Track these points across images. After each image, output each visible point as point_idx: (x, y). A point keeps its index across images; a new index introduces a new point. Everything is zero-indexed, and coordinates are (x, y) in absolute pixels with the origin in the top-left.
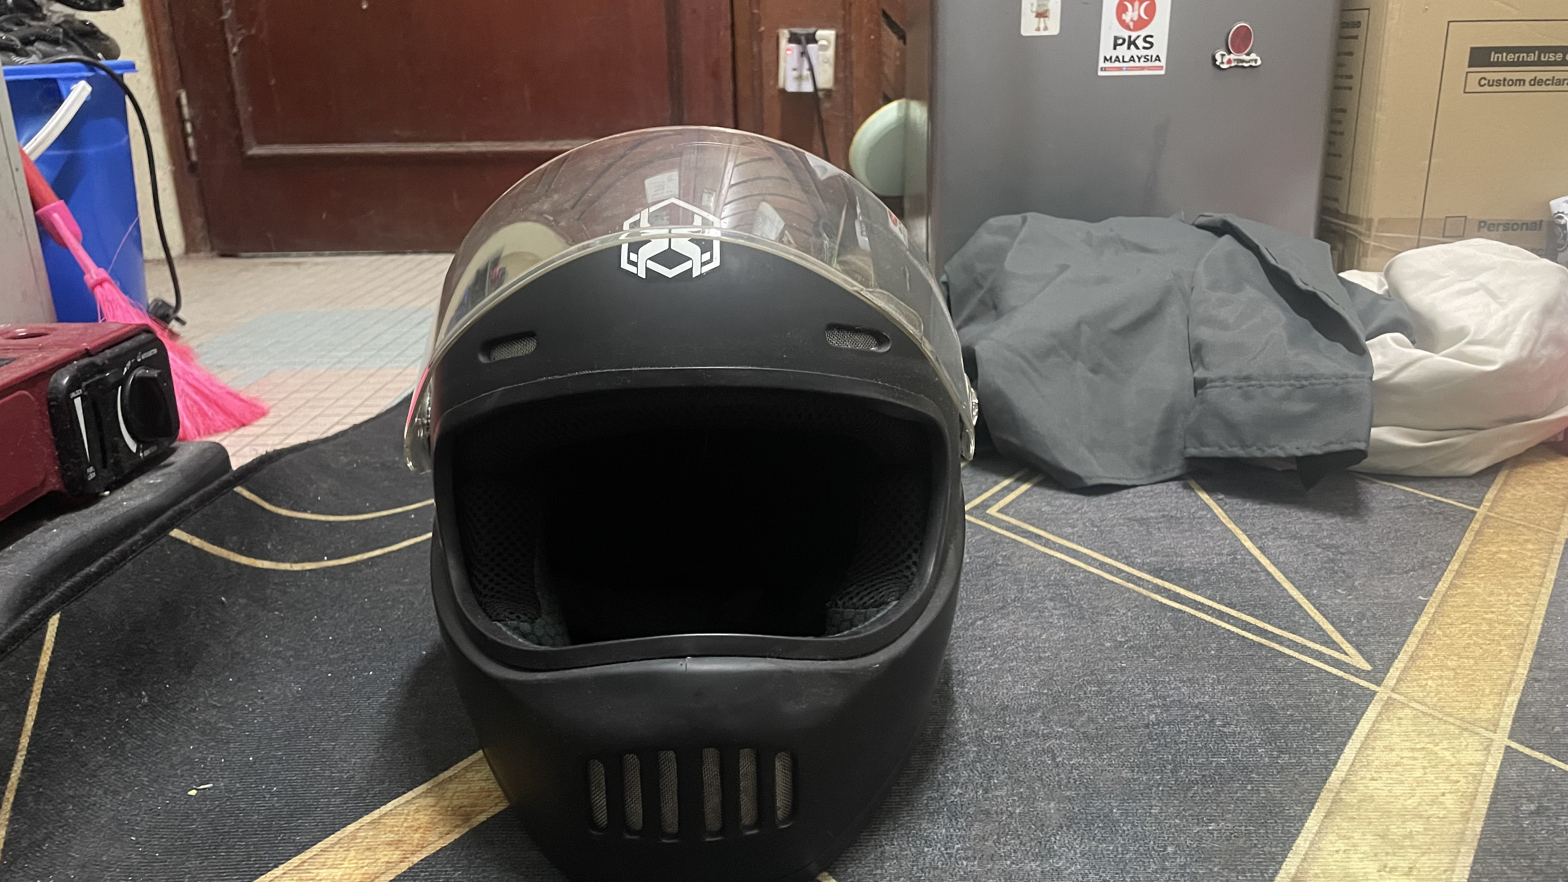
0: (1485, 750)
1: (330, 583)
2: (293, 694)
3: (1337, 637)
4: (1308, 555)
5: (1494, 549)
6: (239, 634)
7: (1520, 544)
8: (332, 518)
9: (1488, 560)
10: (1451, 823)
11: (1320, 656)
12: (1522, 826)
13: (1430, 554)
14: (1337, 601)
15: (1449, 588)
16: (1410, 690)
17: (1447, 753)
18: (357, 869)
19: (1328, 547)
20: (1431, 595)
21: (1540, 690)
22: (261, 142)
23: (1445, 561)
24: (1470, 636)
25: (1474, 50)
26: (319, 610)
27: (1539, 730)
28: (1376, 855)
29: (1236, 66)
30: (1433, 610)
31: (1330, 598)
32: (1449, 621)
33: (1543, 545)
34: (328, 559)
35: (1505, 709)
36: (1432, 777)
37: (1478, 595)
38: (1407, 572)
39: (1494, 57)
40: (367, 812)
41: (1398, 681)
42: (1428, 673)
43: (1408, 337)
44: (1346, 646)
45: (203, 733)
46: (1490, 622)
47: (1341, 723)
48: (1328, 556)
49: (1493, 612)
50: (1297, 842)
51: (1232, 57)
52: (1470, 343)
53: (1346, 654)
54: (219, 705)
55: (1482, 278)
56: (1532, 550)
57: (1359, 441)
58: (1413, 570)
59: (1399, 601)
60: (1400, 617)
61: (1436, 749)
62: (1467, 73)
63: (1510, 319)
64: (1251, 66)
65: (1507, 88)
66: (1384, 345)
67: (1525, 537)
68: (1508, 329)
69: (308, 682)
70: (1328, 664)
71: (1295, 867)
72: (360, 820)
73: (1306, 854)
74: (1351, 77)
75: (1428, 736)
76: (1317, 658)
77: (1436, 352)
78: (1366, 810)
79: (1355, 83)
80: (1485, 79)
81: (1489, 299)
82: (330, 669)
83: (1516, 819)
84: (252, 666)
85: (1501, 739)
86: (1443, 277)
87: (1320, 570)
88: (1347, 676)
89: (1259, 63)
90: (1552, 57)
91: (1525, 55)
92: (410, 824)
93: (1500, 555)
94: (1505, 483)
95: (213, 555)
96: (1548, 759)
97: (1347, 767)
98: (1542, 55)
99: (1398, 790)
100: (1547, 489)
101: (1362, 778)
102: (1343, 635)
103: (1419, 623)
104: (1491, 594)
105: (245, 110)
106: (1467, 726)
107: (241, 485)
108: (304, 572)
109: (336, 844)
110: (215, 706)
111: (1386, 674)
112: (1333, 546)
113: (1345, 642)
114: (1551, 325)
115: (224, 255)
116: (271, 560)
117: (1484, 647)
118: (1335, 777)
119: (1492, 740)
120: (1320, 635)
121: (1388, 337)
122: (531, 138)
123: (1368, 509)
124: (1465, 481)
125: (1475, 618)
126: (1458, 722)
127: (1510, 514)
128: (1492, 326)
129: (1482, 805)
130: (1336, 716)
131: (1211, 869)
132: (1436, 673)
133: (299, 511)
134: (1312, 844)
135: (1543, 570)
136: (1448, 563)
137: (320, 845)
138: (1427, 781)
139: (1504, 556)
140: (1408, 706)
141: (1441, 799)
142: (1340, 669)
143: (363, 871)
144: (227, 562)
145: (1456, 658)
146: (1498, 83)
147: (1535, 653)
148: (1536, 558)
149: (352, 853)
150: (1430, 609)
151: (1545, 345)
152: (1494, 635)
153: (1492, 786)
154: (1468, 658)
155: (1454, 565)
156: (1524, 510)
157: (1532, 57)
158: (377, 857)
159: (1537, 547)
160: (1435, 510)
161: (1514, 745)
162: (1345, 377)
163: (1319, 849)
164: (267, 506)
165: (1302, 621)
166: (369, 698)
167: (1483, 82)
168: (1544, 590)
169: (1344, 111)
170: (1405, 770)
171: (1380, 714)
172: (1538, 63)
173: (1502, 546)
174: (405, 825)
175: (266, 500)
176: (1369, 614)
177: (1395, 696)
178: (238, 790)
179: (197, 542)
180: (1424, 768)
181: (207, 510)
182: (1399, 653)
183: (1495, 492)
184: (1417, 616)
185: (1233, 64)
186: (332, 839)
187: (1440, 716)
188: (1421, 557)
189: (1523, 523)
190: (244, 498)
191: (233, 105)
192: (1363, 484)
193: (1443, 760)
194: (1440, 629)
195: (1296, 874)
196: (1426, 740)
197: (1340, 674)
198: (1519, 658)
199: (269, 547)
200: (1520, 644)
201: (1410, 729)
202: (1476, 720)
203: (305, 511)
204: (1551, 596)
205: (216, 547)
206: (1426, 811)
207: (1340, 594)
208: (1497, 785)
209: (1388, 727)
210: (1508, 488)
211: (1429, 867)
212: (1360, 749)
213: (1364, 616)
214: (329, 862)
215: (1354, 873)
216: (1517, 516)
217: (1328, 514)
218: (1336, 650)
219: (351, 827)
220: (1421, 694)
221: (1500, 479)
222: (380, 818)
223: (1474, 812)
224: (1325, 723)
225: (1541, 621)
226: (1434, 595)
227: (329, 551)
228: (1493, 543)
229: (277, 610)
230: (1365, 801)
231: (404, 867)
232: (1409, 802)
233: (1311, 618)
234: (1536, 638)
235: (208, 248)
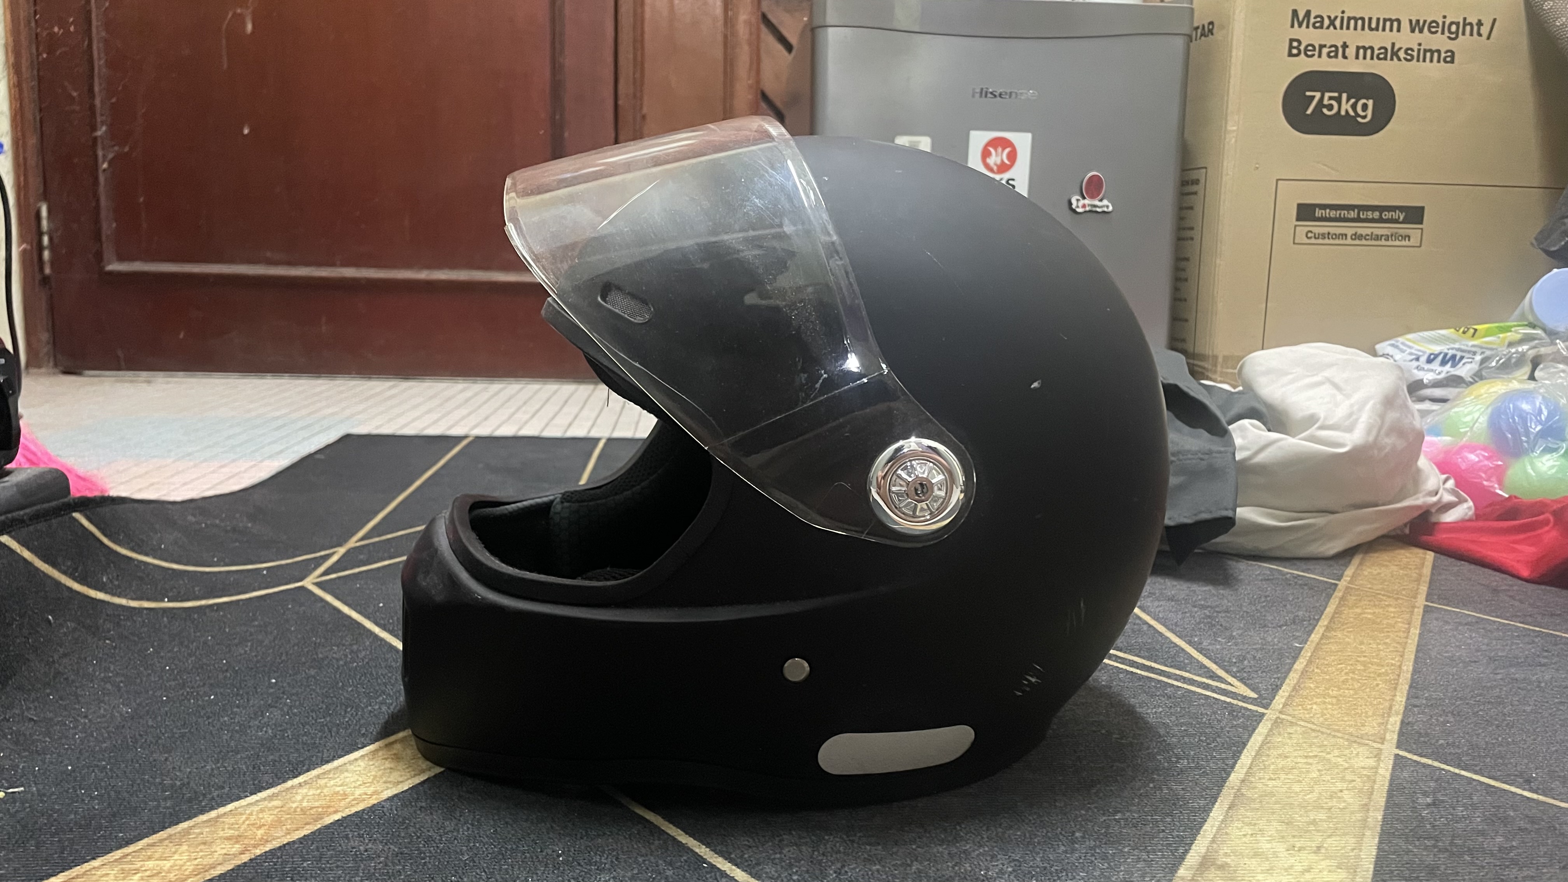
0: (1375, 757)
1: (169, 622)
2: (121, 715)
3: (1221, 673)
4: (1186, 612)
5: (1358, 610)
6: (65, 655)
7: (1382, 607)
8: (175, 566)
9: (1355, 619)
10: (1352, 813)
11: (1207, 687)
12: (1420, 815)
13: (1300, 613)
14: (1218, 647)
15: (1321, 639)
16: (1296, 712)
17: (1339, 759)
18: (189, 860)
19: (1203, 607)
20: (1306, 643)
21: (1419, 713)
22: (121, 258)
23: (1314, 619)
24: (1346, 674)
25: (1300, 206)
26: (156, 644)
27: (1424, 742)
28: (1283, 837)
29: (1090, 211)
30: (1309, 654)
31: (1210, 644)
32: (1326, 662)
33: (1403, 609)
34: (168, 601)
35: (1389, 727)
36: (1329, 778)
37: (1349, 643)
38: (1280, 627)
39: (1318, 213)
40: (202, 812)
41: (1284, 706)
42: (1312, 699)
43: (1264, 424)
44: (1230, 679)
45: (17, 743)
46: (1364, 664)
47: (1235, 737)
48: (1205, 613)
49: (1365, 656)
50: (1204, 828)
51: (1087, 202)
52: (1321, 428)
53: (1232, 685)
54: (35, 718)
55: (1327, 373)
56: (1394, 612)
57: (1227, 509)
58: (1286, 625)
59: (1275, 647)
60: (1280, 659)
61: (1328, 756)
62: (1296, 226)
63: (1355, 408)
64: (1104, 212)
65: (1331, 241)
66: (1243, 429)
67: (1386, 603)
68: (1354, 417)
69: (139, 705)
70: (1216, 693)
71: (1205, 848)
72: (194, 820)
73: (1215, 837)
74: (1192, 229)
75: (1320, 747)
76: (1204, 688)
77: (1293, 436)
78: (1268, 803)
79: (1196, 234)
80: (1311, 232)
81: (1335, 391)
82: (165, 693)
83: (1414, 809)
84: (77, 688)
85: (1390, 749)
86: (1291, 373)
87: (1199, 623)
88: (1235, 702)
89: (1111, 208)
90: (1370, 215)
91: (1346, 212)
92: (252, 822)
93: (1364, 616)
94: (1361, 564)
95: (43, 572)
96: (1436, 764)
97: (1245, 770)
98: (1361, 213)
99: (1297, 788)
100: (1402, 569)
101: (1260, 779)
102: (1227, 671)
103: (1297, 663)
104: (1362, 643)
105: (108, 227)
106: (1356, 740)
107: (80, 512)
108: (140, 610)
109: (165, 839)
110: (31, 720)
111: (1271, 701)
112: (1208, 607)
113: (1230, 677)
114: (1392, 416)
115: (67, 372)
116: (106, 593)
117: (1361, 681)
118: (1235, 777)
119: (1380, 750)
120: (1205, 672)
121: (1246, 422)
123: (1237, 580)
124: (1324, 562)
125: (1350, 660)
126: (1346, 737)
127: (1369, 586)
128: (1340, 412)
129: (1380, 799)
130: (1228, 732)
131: (1121, 851)
132: (1318, 700)
133: (140, 553)
134: (1219, 829)
135: (1407, 626)
136: (1318, 620)
137: (145, 841)
138: (1324, 781)
139: (1369, 616)
140: (1297, 724)
141: (1339, 794)
142: (1228, 697)
143: (196, 862)
144: (58, 584)
145: (1336, 689)
146: (1323, 236)
147: (1411, 687)
148: (1398, 618)
149: (185, 847)
150: (1306, 653)
151: (1387, 435)
152: (1370, 673)
153: (1387, 784)
154: (1348, 689)
155: (1324, 622)
156: (1382, 583)
157: (1353, 214)
158: (213, 850)
159: (1398, 609)
160: (1300, 582)
161: (1402, 753)
162: (1210, 453)
163: (1227, 834)
164: (105, 540)
165: (1186, 661)
166: (208, 718)
167: (1310, 235)
168: (1410, 641)
169: (1187, 259)
170: (1301, 772)
171: (1271, 730)
172: (1358, 220)
173: (1366, 609)
174: (247, 822)
175: (106, 535)
176: (1248, 656)
177: (1283, 717)
178: (53, 794)
179: (27, 554)
180: (1319, 770)
181: (42, 526)
182: (1282, 685)
183: (1353, 570)
184: (1295, 658)
185: (1088, 209)
186: (162, 834)
187: (1329, 732)
188: (1291, 616)
189: (1382, 593)
190: (82, 525)
192: (1230, 562)
193: (1337, 765)
194: (1317, 668)
195: (1206, 853)
196: (1319, 750)
197: (1228, 700)
198: (1395, 689)
199: (105, 580)
200: (1394, 680)
201: (1301, 741)
202: (1362, 735)
203: (147, 555)
205: (46, 566)
206: (1327, 803)
207: (1219, 641)
208: (1391, 785)
209: (1280, 740)
210: (1364, 568)
211: (1336, 847)
212: (1255, 756)
213: (1244, 658)
214: (157, 855)
215: (1263, 852)
216: (1375, 587)
217: (1201, 584)
218: (1222, 682)
219: (184, 825)
220: (1307, 716)
221: (1356, 560)
222: (218, 817)
223: (1372, 803)
224: (1219, 736)
225: (1411, 664)
226: (1308, 643)
227: (170, 594)
228: (1357, 607)
229: (108, 639)
230: (1266, 796)
231: (245, 858)
232: (1308, 796)
233: (1195, 659)
234: (1409, 676)
235: (51, 364)
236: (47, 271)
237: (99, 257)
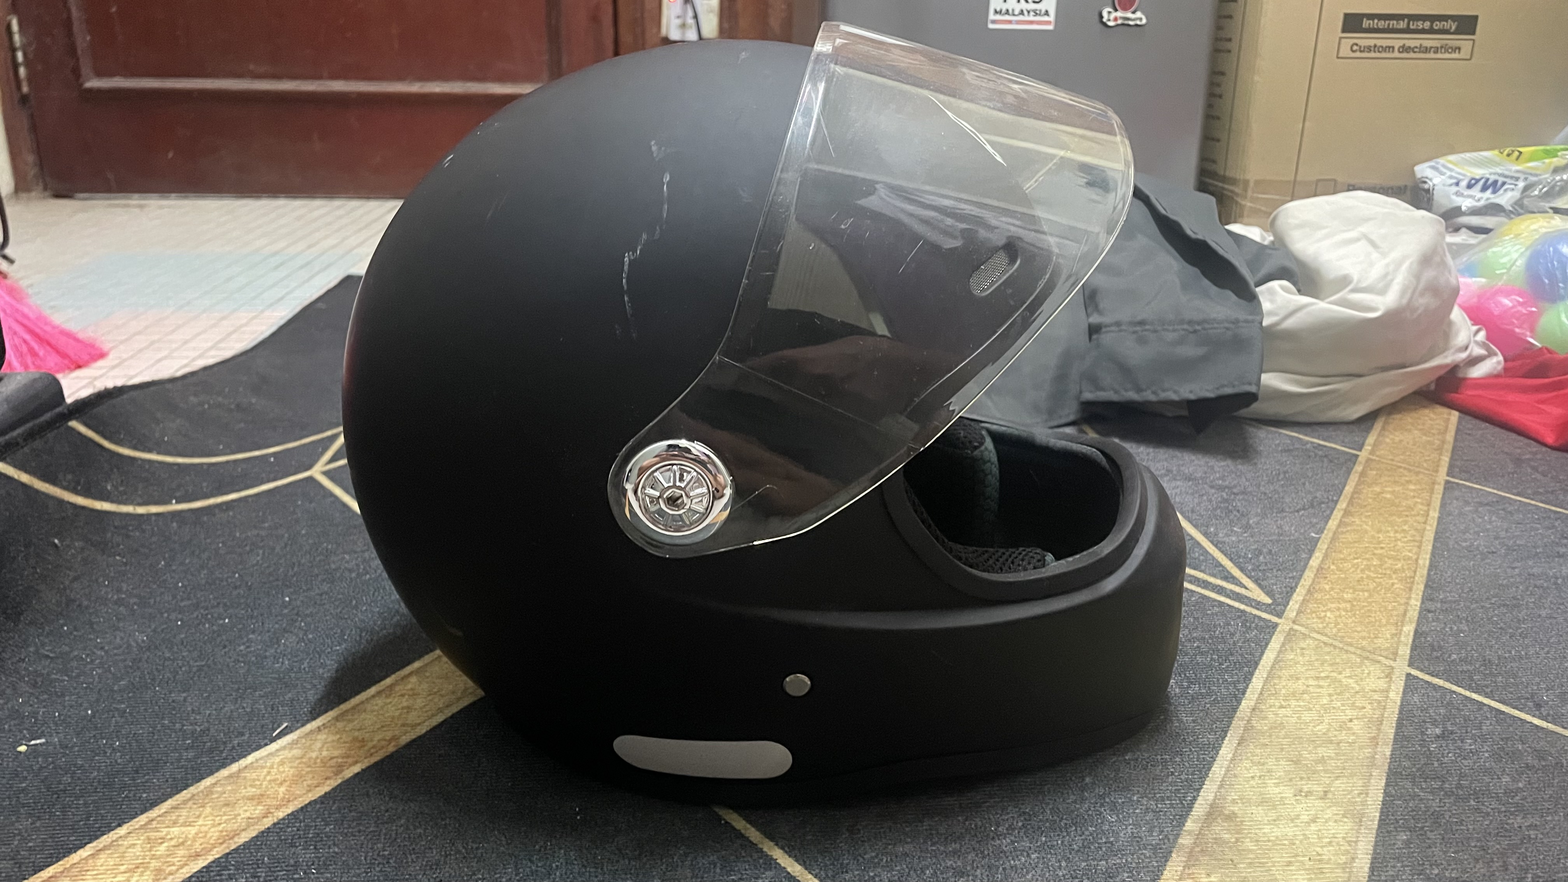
0: (1387, 677)
1: (180, 527)
2: (137, 643)
3: (1236, 572)
4: (1203, 495)
5: (1377, 489)
6: (76, 579)
7: (1402, 484)
8: (180, 460)
9: (1374, 499)
10: (1361, 748)
11: (1220, 590)
12: (1429, 750)
13: (1318, 494)
14: (1234, 539)
15: (1339, 526)
16: (1309, 622)
17: (1351, 681)
18: (213, 826)
19: (1221, 488)
20: (1322, 532)
21: (1433, 621)
22: (100, 73)
23: (1333, 500)
24: (1362, 571)
25: (1347, 16)
26: (167, 555)
27: (1437, 657)
28: (1291, 780)
29: (1123, 24)
30: (1326, 546)
31: (1227, 535)
32: (1342, 556)
33: (1424, 486)
34: (177, 502)
35: (1403, 639)
36: (1339, 704)
37: (1366, 532)
38: (1298, 511)
39: (1366, 23)
40: (224, 766)
41: (1297, 614)
42: (1327, 605)
43: (1294, 284)
44: (1245, 580)
45: (35, 685)
46: (1381, 558)
47: (1247, 654)
48: (1222, 496)
49: (1382, 548)
50: (1213, 769)
51: (1119, 14)
52: (1355, 290)
53: (1246, 588)
54: (51, 655)
55: (1363, 229)
56: (1414, 490)
57: (1250, 384)
58: (1304, 509)
59: (1292, 538)
60: (1295, 553)
61: (1340, 676)
62: (1341, 38)
63: (1391, 268)
64: (1137, 25)
65: (1378, 55)
66: (1272, 292)
67: (1407, 479)
68: (1389, 277)
69: (154, 631)
70: (1230, 598)
71: (1213, 795)
72: (216, 775)
73: (1223, 780)
74: (1230, 40)
75: (1331, 665)
76: (1219, 593)
77: (1322, 300)
78: (1278, 737)
79: (1234, 46)
80: (1357, 45)
81: (1370, 249)
82: (180, 616)
83: (1423, 743)
84: (90, 614)
85: (1402, 667)
86: (1327, 227)
87: (1215, 509)
88: (1248, 609)
89: (1144, 21)
90: (1420, 25)
91: (1395, 22)
92: (273, 778)
93: (1384, 495)
94: (1383, 429)
95: (43, 493)
96: (1448, 685)
97: (1256, 696)
98: (1411, 23)
99: (1306, 717)
100: (1425, 435)
101: (1271, 707)
102: (1242, 570)
103: (1313, 558)
104: (1379, 531)
105: (83, 39)
106: (1369, 655)
107: (77, 419)
108: (149, 516)
109: (190, 799)
110: (48, 656)
111: (1285, 607)
112: (1227, 487)
113: (1244, 577)
114: (1429, 274)
115: (58, 196)
116: (112, 502)
117: (1377, 580)
118: (1246, 704)
119: (1393, 668)
120: (1220, 571)
121: (1275, 284)
122: (400, 78)
123: (1256, 452)
124: (1345, 427)
125: (1366, 553)
126: (1359, 652)
127: (1390, 457)
128: (1374, 274)
129: (1389, 729)
130: (1241, 648)
131: (1130, 799)
132: (1333, 606)
133: (143, 451)
134: (1228, 770)
135: (1426, 508)
136: (1336, 502)
137: (170, 803)
138: (1334, 708)
139: (1388, 496)
140: (1310, 637)
141: (1349, 725)
142: (1242, 603)
143: (220, 828)
144: (61, 502)
145: (1351, 591)
146: (1369, 49)
147: (1426, 586)
148: (1418, 498)
149: (208, 810)
150: (1322, 546)
151: (1422, 295)
152: (1385, 569)
153: (1397, 711)
154: (1363, 591)
155: (1342, 505)
156: (1403, 453)
157: (1402, 25)
158: (236, 812)
159: (1418, 487)
160: (1320, 453)
161: (1415, 672)
162: (1236, 322)
163: (1235, 776)
164: (106, 444)
165: (1202, 558)
166: (225, 647)
167: (1355, 48)
168: (1428, 528)
169: (1223, 74)
170: (1312, 698)
171: (1283, 645)
172: (1407, 31)
173: (1386, 486)
174: (268, 778)
175: (105, 437)
176: (1265, 550)
177: (1296, 627)
178: (75, 744)
179: (25, 478)
180: (1330, 695)
181: (38, 444)
182: (1296, 586)
183: (1375, 438)
184: (1311, 552)
185: (1120, 22)
186: (185, 794)
187: (1341, 646)
188: (1310, 497)
189: (1403, 465)
190: (79, 434)
191: (70, 33)
192: (1251, 429)
193: (1348, 687)
194: (1333, 563)
195: (1214, 800)
196: (1329, 669)
197: (1242, 607)
198: (1411, 589)
199: (109, 488)
200: (1411, 577)
201: (1313, 659)
202: (1375, 649)
203: (150, 451)
204: (1436, 533)
205: (47, 485)
206: (1335, 736)
207: (1236, 532)
208: (1400, 712)
209: (1292, 657)
210: (1387, 433)
211: (1343, 791)
212: (1267, 678)
213: (1260, 553)
214: (181, 820)
215: (1271, 798)
216: (1397, 459)
217: (1219, 457)
218: (1236, 584)
219: (208, 782)
220: (1321, 626)
221: (1378, 425)
222: (240, 771)
223: (1381, 737)
224: (1232, 655)
225: (1428, 556)
226: (1325, 532)
227: (178, 494)
228: (1377, 484)
229: (119, 555)
230: (1276, 728)
231: (268, 822)
232: (1318, 728)
233: (1210, 554)
234: (1425, 572)
235: (41, 187)
236: (25, 89)
237: (76, 72)
